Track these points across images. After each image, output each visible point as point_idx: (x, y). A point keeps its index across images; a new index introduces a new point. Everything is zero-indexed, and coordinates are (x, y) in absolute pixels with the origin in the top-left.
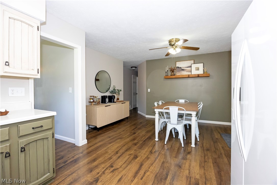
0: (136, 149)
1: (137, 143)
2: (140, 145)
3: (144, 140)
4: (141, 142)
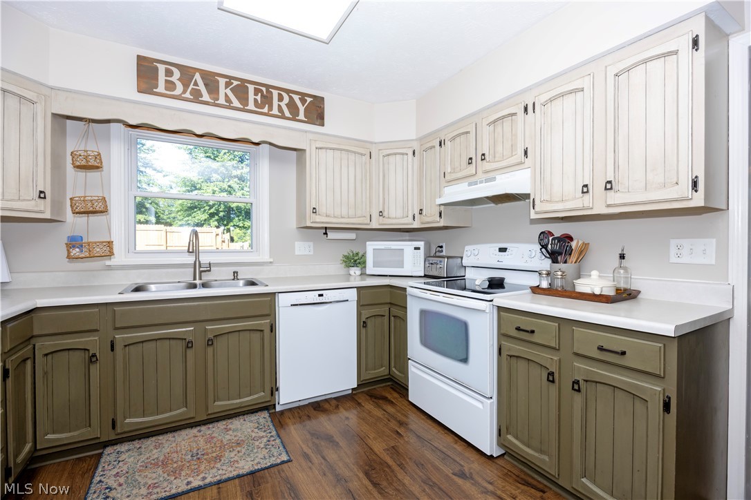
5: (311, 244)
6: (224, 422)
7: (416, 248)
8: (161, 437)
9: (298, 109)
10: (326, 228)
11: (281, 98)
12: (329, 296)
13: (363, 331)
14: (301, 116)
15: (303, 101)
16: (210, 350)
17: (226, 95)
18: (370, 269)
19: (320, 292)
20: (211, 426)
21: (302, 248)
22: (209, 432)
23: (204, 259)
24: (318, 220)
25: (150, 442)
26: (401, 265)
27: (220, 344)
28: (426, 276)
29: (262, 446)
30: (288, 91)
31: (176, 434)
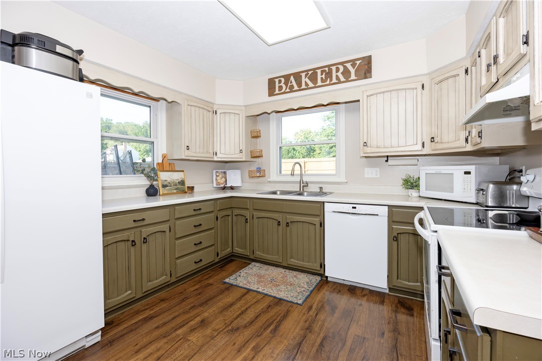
5: (378, 169)
6: (297, 273)
7: (466, 173)
8: (270, 267)
9: (350, 72)
10: (388, 156)
11: (338, 70)
12: (360, 209)
13: (395, 243)
14: (353, 77)
15: (354, 65)
16: (288, 228)
17: (306, 82)
18: (424, 192)
19: (354, 206)
20: (291, 271)
21: (369, 172)
22: (288, 274)
24: (368, 151)
25: (266, 267)
26: (451, 190)
27: (293, 227)
28: (477, 204)
29: (299, 291)
30: (342, 63)
31: (276, 268)
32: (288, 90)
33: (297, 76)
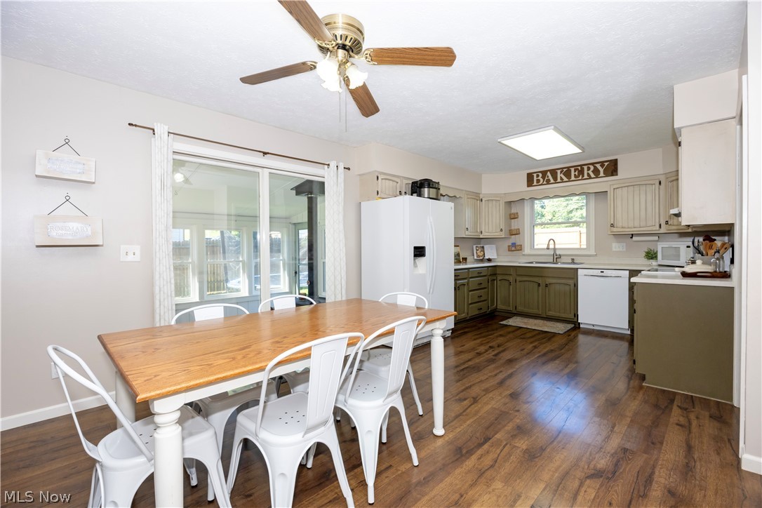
0: (517, 414)
1: (514, 436)
2: (505, 426)
3: (486, 446)
4: (498, 436)
5: (624, 244)
7: (688, 247)
9: (599, 171)
10: (632, 235)
11: (589, 169)
12: (607, 273)
14: (602, 174)
15: (602, 166)
16: (547, 289)
17: (561, 177)
18: (660, 261)
19: (602, 270)
21: (616, 246)
22: (546, 322)
23: (558, 253)
26: (677, 258)
27: (552, 287)
30: (592, 164)
31: (535, 320)
32: (545, 183)
33: (554, 172)
